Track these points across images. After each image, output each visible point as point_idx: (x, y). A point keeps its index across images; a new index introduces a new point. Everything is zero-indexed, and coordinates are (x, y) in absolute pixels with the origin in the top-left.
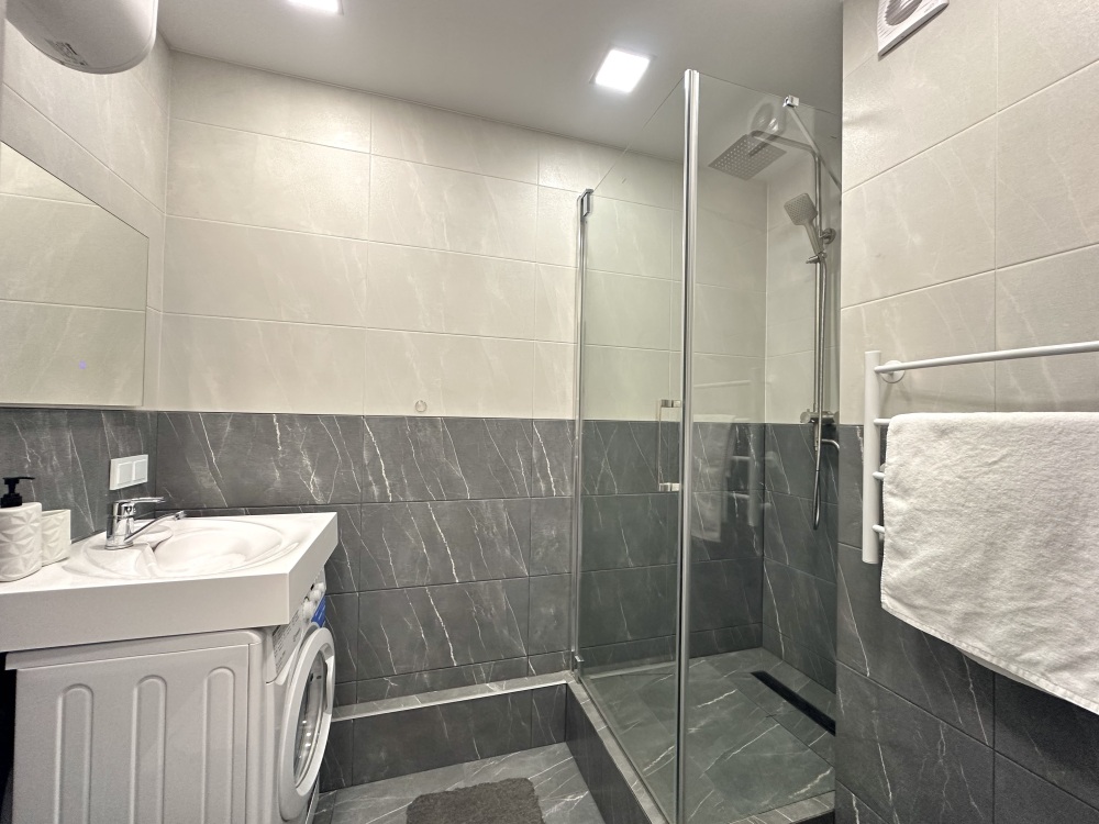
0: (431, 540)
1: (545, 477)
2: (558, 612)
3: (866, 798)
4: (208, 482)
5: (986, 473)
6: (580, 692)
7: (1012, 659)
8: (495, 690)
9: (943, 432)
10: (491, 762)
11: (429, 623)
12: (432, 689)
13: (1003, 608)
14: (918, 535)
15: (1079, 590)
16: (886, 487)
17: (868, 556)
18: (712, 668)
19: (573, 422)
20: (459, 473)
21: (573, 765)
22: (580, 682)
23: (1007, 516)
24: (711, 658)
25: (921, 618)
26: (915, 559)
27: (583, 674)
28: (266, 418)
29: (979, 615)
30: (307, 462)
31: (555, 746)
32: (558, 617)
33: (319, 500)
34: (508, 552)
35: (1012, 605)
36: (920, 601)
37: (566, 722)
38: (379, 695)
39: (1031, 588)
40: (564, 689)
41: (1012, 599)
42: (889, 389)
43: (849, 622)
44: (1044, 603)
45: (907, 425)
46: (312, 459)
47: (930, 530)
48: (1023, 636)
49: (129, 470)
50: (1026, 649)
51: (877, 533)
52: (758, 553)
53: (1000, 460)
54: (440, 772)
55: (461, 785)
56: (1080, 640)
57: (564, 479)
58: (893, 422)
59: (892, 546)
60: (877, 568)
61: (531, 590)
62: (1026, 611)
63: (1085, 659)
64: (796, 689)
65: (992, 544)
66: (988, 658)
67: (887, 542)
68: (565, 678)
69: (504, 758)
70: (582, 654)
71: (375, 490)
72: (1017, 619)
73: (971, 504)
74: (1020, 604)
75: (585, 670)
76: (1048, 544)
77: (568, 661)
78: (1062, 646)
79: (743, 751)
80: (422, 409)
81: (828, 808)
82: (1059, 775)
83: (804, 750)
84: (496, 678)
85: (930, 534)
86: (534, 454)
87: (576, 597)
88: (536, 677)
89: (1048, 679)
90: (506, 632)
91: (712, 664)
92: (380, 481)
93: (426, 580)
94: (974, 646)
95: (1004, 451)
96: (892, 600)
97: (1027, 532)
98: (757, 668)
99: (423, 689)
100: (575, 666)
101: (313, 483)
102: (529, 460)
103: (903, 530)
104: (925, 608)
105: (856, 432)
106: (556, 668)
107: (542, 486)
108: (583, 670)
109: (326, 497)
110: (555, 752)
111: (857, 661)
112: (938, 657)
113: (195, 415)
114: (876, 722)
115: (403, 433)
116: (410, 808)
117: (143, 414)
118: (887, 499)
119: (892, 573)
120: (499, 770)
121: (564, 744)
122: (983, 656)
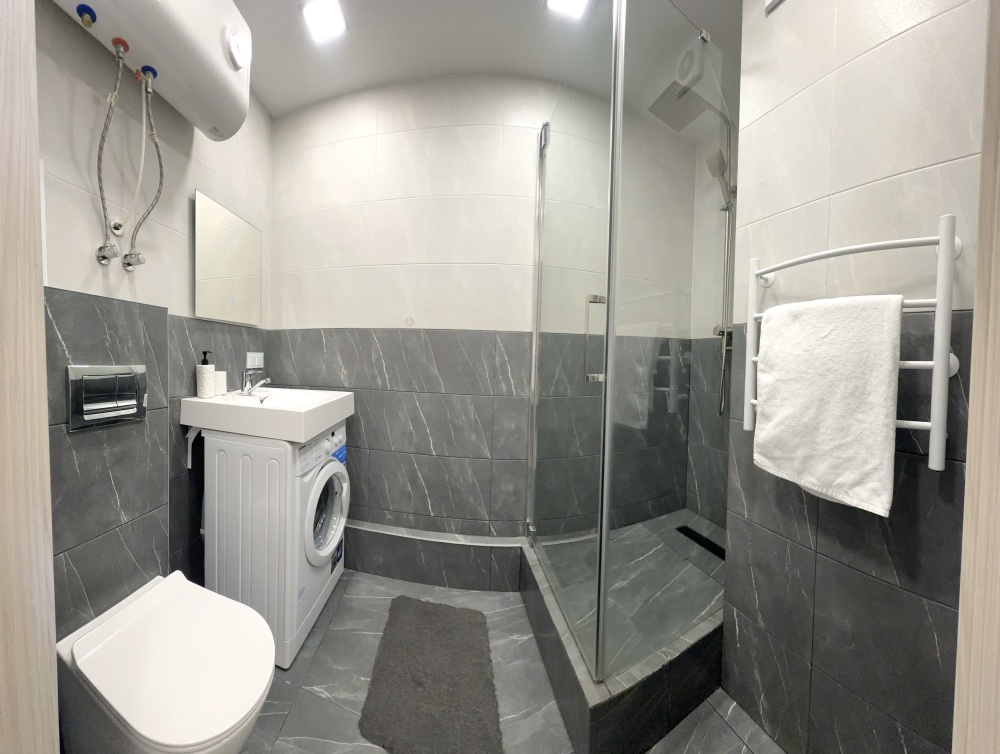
0: (416, 421)
1: (506, 379)
2: (517, 490)
3: (743, 609)
4: (291, 371)
5: (820, 345)
6: (531, 556)
7: (829, 485)
8: (462, 540)
9: (796, 317)
10: (455, 592)
11: (414, 481)
12: (415, 528)
13: (827, 448)
14: (778, 401)
15: (866, 425)
16: (760, 366)
17: (747, 426)
18: (646, 530)
19: (531, 334)
20: (435, 371)
21: (523, 611)
22: (532, 546)
23: (831, 377)
24: (646, 523)
25: (779, 467)
26: (776, 420)
27: (535, 540)
28: (317, 331)
29: (812, 457)
30: (340, 360)
31: (511, 593)
32: (516, 493)
33: (346, 385)
34: (474, 437)
35: (831, 445)
36: (777, 454)
37: (519, 577)
38: (381, 521)
39: (842, 430)
40: (519, 551)
41: (832, 440)
42: (765, 292)
43: (736, 480)
44: (848, 439)
45: (775, 317)
46: (342, 357)
47: (786, 396)
48: (837, 466)
49: (255, 360)
50: (838, 476)
51: (754, 406)
52: (684, 438)
53: (829, 334)
54: (419, 586)
55: (431, 600)
56: (866, 462)
57: (523, 382)
58: (765, 315)
59: (762, 413)
60: (751, 434)
61: (494, 470)
62: (839, 447)
63: (867, 475)
64: (705, 534)
65: (821, 400)
66: (816, 489)
67: (759, 410)
68: (520, 542)
69: (467, 592)
70: (534, 524)
71: (379, 381)
72: (835, 454)
73: (811, 371)
74: (836, 443)
75: (538, 537)
76: (852, 394)
77: (524, 529)
78: (856, 469)
79: (663, 593)
80: (410, 323)
81: (718, 623)
82: (848, 557)
83: (706, 579)
84: (463, 532)
85: (786, 399)
86: (497, 360)
87: (532, 479)
88: (496, 538)
89: (849, 495)
90: (472, 500)
91: (647, 527)
92: (381, 374)
93: (412, 450)
94: (810, 482)
95: (831, 327)
96: (761, 457)
97: (842, 387)
98: (679, 524)
99: (408, 526)
100: (528, 533)
101: (343, 374)
102: (493, 366)
103: (769, 399)
104: (781, 458)
105: (742, 328)
106: (514, 534)
107: (504, 387)
108: (534, 539)
109: (350, 383)
110: (509, 598)
111: (741, 506)
112: (789, 494)
113: (284, 331)
114: (750, 551)
115: (398, 342)
116: (393, 600)
117: (262, 331)
118: (760, 375)
119: (761, 436)
120: (462, 599)
121: (517, 595)
122: (813, 488)
